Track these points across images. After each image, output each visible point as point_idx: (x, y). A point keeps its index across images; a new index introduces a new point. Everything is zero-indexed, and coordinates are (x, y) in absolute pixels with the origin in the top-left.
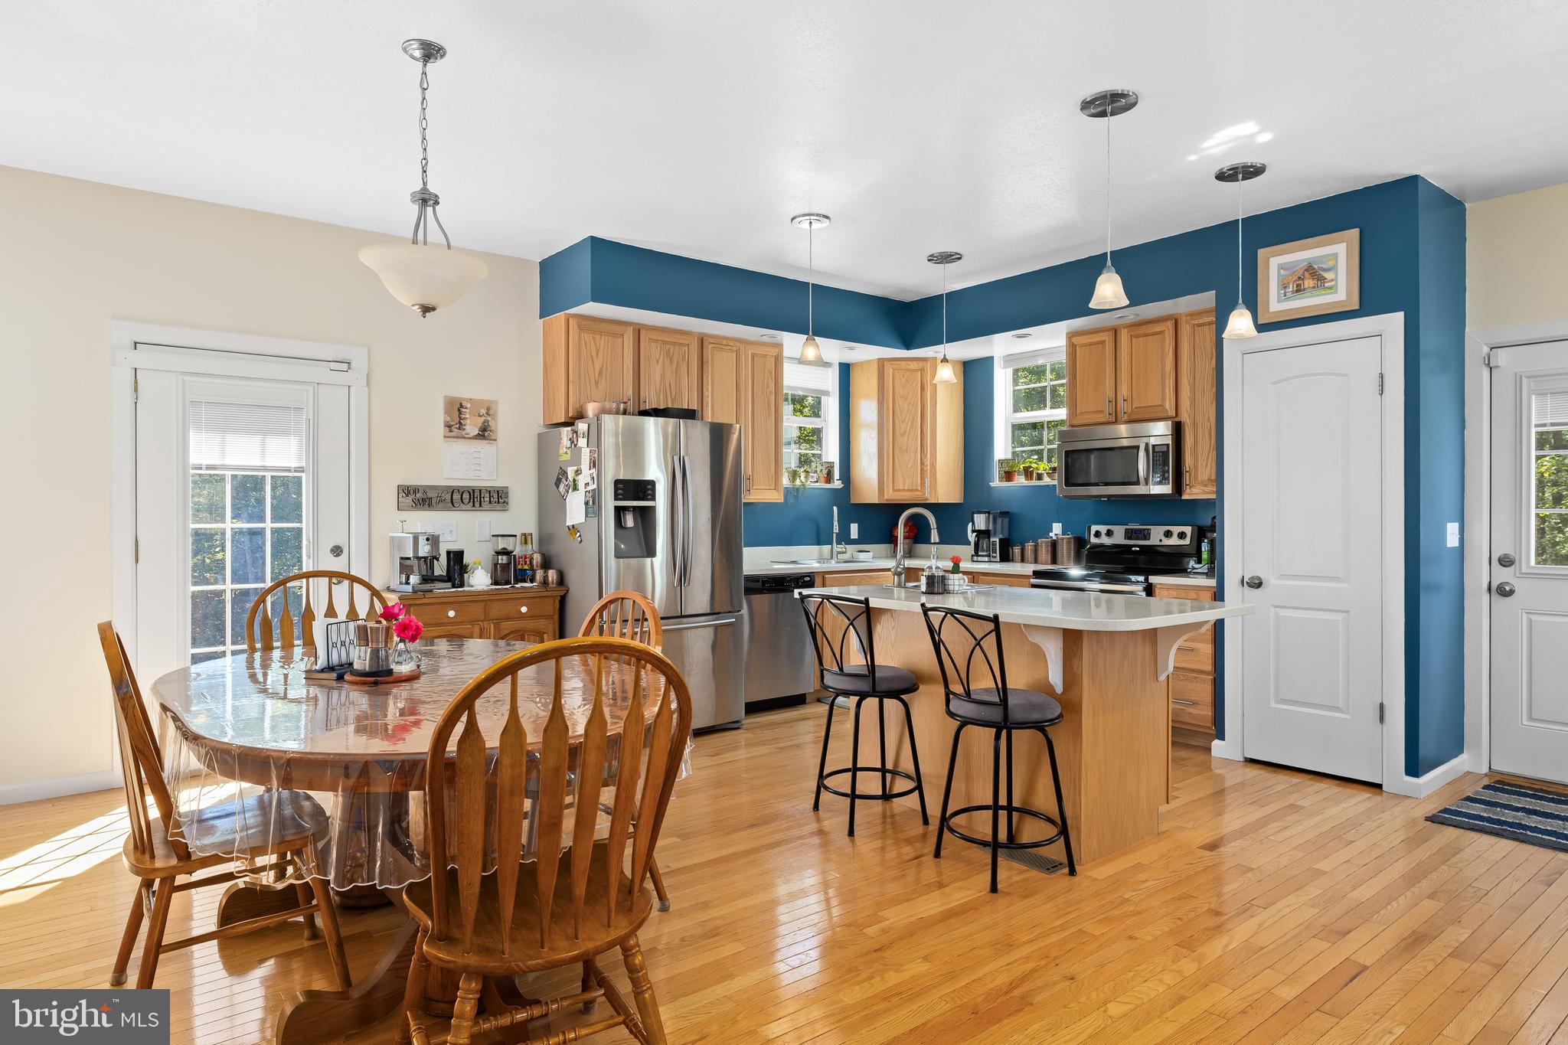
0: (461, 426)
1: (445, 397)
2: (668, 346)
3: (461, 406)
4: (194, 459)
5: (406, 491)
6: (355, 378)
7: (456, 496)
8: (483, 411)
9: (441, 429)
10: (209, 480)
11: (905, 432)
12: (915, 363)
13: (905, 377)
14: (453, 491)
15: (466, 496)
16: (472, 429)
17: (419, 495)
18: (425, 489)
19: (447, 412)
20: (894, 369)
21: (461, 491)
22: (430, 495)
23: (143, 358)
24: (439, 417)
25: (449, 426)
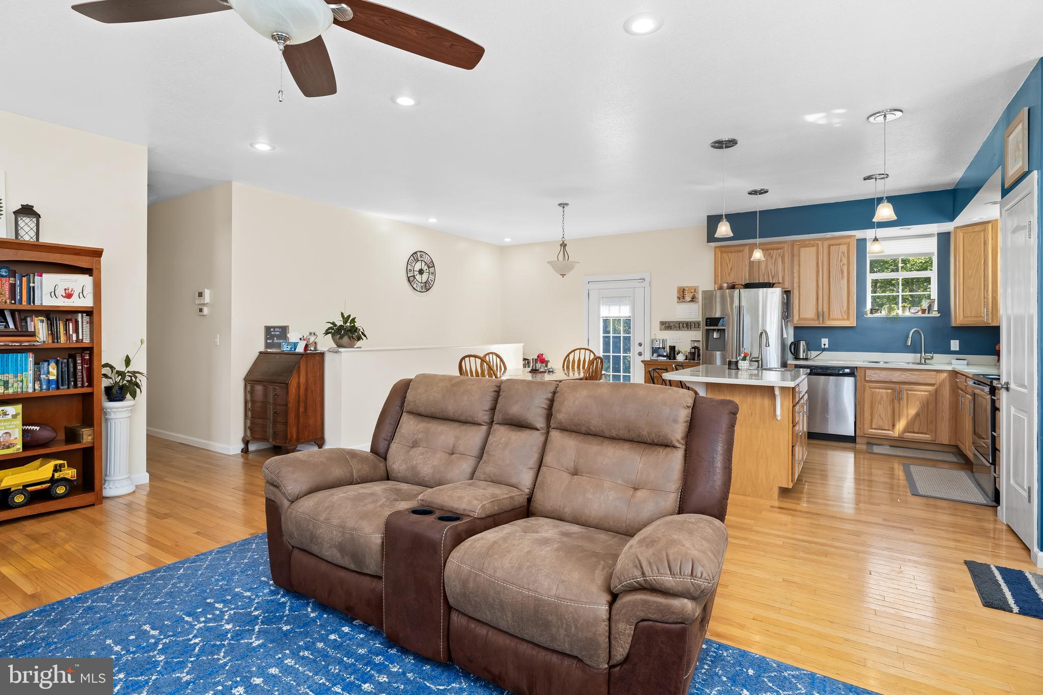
0: (684, 297)
1: (678, 287)
2: (769, 251)
3: (684, 289)
4: (601, 316)
5: (662, 323)
6: (646, 284)
7: (681, 325)
8: (693, 291)
9: (676, 299)
10: (606, 321)
11: (972, 276)
12: (979, 226)
13: (972, 237)
14: (679, 323)
15: (685, 325)
16: (688, 298)
17: (667, 325)
18: (669, 322)
19: (678, 292)
20: (964, 233)
21: (683, 323)
22: (671, 325)
23: (591, 286)
24: (675, 294)
25: (679, 298)
